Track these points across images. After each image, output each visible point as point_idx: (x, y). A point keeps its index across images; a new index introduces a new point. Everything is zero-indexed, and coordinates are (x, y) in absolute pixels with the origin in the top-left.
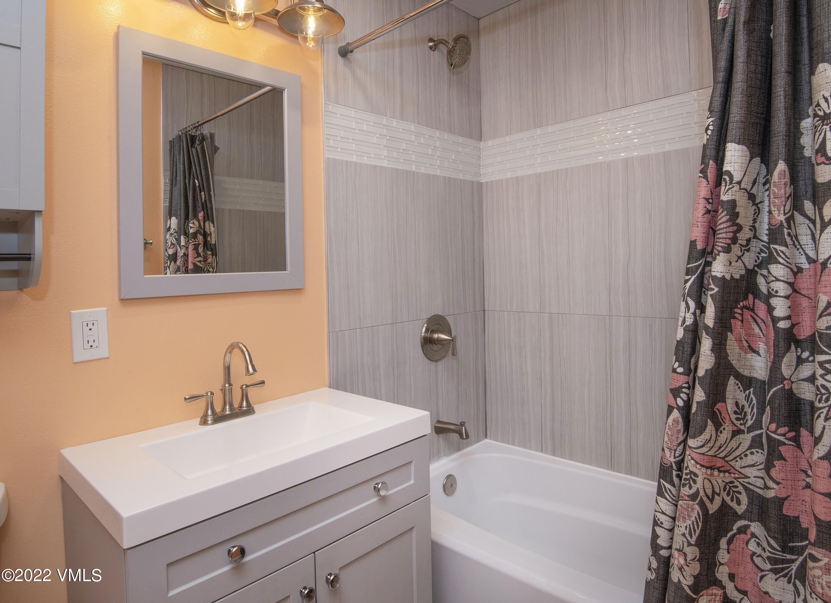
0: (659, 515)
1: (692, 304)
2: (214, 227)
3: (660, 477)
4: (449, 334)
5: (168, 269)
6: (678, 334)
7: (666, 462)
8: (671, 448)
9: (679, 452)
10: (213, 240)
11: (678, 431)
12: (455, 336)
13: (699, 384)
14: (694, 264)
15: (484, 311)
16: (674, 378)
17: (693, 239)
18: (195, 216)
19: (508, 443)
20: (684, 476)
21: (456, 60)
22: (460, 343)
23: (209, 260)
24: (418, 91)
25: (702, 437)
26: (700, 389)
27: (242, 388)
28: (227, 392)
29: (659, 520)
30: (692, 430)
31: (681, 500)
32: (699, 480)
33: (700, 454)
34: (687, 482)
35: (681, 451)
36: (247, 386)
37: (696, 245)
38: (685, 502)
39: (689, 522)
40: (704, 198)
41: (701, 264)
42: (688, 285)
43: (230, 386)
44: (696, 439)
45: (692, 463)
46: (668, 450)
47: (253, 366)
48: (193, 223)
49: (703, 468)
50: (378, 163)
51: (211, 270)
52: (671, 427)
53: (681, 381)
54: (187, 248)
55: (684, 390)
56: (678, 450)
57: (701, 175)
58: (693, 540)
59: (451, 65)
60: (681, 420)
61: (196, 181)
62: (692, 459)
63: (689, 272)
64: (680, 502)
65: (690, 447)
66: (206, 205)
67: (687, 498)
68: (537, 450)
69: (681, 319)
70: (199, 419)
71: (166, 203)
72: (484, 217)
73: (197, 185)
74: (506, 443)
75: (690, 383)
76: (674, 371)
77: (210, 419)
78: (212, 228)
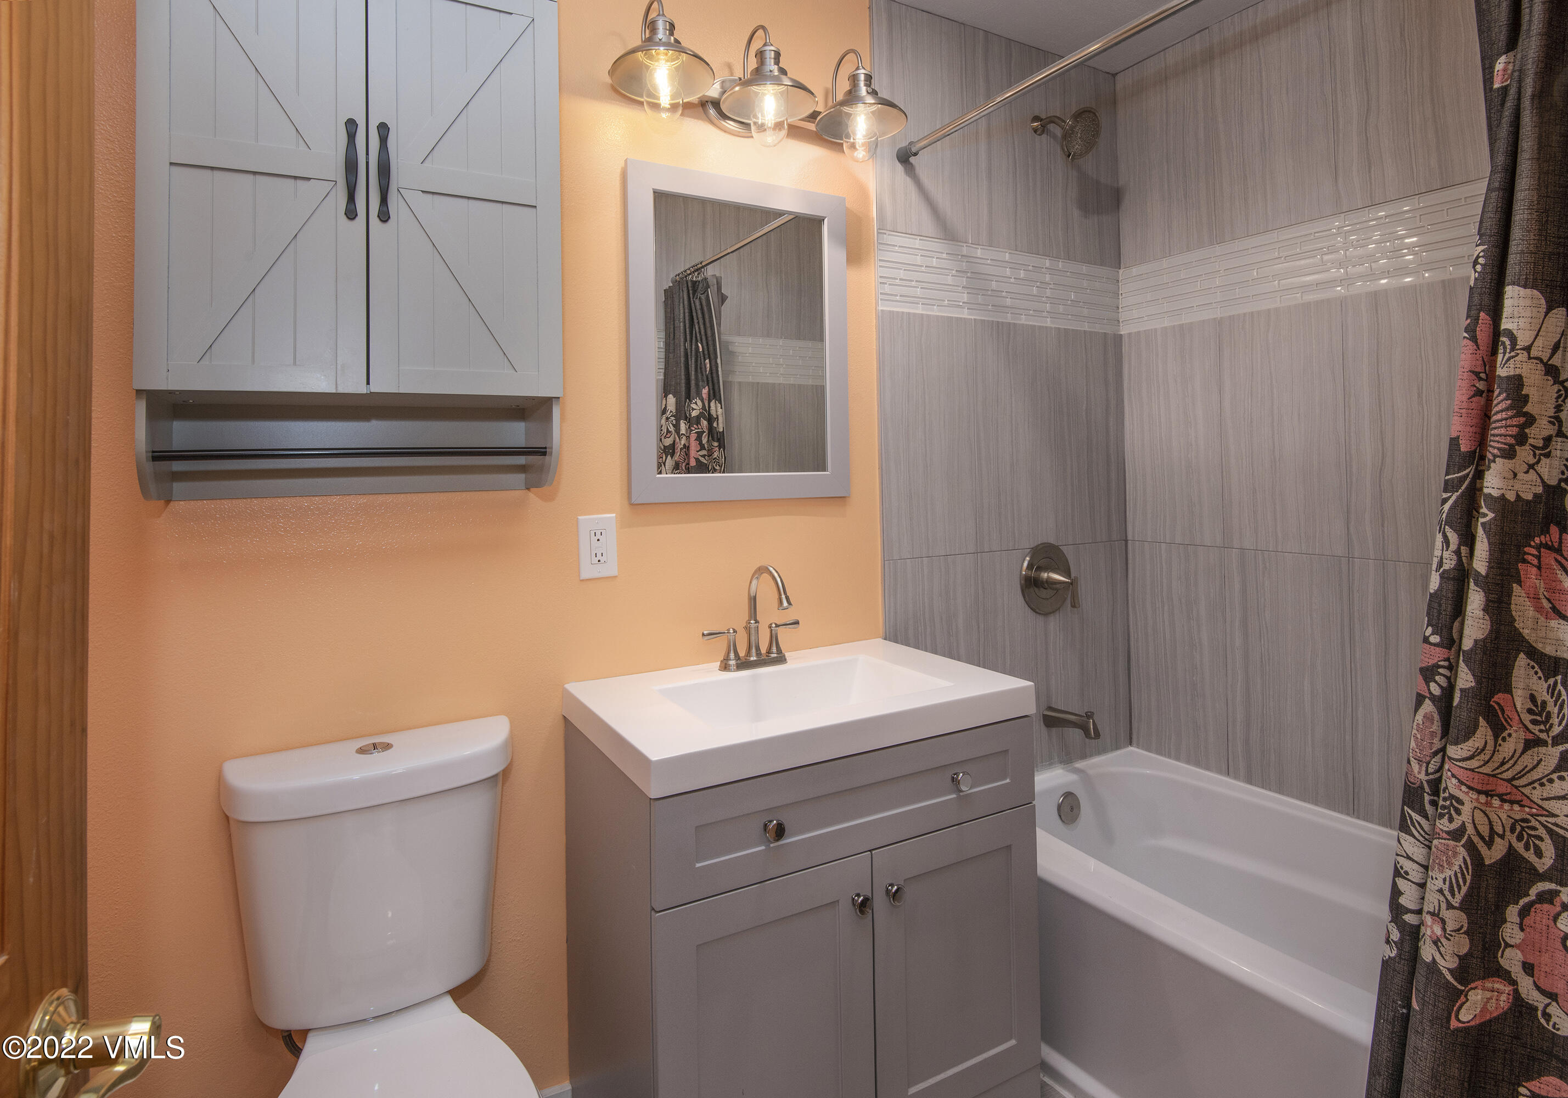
0: (1402, 861)
1: (1453, 537)
2: (721, 408)
3: (1404, 803)
4: (1067, 573)
5: (663, 466)
6: (1431, 583)
7: (1412, 781)
8: (1420, 759)
9: (1434, 767)
10: (720, 426)
11: (1433, 734)
12: (1076, 578)
13: (1463, 661)
14: (1456, 475)
15: (1126, 541)
16: (1425, 651)
17: (1454, 435)
18: (699, 394)
19: (1169, 757)
20: (1441, 803)
21: (1077, 147)
22: (1085, 590)
23: (716, 455)
24: (1016, 199)
25: (1470, 743)
26: (1466, 670)
27: (770, 627)
28: (753, 632)
29: (1402, 868)
30: (1453, 732)
31: (1436, 838)
32: (1466, 809)
33: (1466, 769)
34: (1446, 811)
35: (1438, 765)
36: (777, 626)
37: (1458, 445)
38: (1443, 841)
39: (1449, 873)
40: (1471, 371)
41: (1468, 475)
42: (1447, 507)
43: (756, 623)
44: (1459, 746)
45: (1454, 783)
46: (1416, 761)
47: (787, 598)
48: (696, 403)
49: (1471, 792)
50: (955, 314)
51: (718, 468)
52: (1422, 727)
53: (1437, 656)
54: (688, 438)
55: (1441, 670)
56: (1432, 762)
57: (1467, 336)
58: (1455, 900)
59: (1069, 156)
60: (1436, 717)
61: (700, 345)
62: (1453, 776)
63: (1449, 487)
64: (1435, 842)
65: (1450, 758)
66: (712, 377)
67: (1445, 836)
68: (1220, 772)
69: (1435, 561)
70: (719, 663)
71: (660, 375)
72: (1126, 391)
73: (701, 350)
74: (1165, 756)
75: (1452, 661)
76: (1426, 640)
77: (732, 662)
78: (720, 410)
